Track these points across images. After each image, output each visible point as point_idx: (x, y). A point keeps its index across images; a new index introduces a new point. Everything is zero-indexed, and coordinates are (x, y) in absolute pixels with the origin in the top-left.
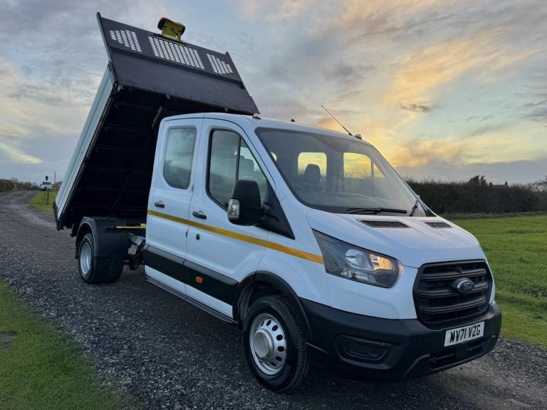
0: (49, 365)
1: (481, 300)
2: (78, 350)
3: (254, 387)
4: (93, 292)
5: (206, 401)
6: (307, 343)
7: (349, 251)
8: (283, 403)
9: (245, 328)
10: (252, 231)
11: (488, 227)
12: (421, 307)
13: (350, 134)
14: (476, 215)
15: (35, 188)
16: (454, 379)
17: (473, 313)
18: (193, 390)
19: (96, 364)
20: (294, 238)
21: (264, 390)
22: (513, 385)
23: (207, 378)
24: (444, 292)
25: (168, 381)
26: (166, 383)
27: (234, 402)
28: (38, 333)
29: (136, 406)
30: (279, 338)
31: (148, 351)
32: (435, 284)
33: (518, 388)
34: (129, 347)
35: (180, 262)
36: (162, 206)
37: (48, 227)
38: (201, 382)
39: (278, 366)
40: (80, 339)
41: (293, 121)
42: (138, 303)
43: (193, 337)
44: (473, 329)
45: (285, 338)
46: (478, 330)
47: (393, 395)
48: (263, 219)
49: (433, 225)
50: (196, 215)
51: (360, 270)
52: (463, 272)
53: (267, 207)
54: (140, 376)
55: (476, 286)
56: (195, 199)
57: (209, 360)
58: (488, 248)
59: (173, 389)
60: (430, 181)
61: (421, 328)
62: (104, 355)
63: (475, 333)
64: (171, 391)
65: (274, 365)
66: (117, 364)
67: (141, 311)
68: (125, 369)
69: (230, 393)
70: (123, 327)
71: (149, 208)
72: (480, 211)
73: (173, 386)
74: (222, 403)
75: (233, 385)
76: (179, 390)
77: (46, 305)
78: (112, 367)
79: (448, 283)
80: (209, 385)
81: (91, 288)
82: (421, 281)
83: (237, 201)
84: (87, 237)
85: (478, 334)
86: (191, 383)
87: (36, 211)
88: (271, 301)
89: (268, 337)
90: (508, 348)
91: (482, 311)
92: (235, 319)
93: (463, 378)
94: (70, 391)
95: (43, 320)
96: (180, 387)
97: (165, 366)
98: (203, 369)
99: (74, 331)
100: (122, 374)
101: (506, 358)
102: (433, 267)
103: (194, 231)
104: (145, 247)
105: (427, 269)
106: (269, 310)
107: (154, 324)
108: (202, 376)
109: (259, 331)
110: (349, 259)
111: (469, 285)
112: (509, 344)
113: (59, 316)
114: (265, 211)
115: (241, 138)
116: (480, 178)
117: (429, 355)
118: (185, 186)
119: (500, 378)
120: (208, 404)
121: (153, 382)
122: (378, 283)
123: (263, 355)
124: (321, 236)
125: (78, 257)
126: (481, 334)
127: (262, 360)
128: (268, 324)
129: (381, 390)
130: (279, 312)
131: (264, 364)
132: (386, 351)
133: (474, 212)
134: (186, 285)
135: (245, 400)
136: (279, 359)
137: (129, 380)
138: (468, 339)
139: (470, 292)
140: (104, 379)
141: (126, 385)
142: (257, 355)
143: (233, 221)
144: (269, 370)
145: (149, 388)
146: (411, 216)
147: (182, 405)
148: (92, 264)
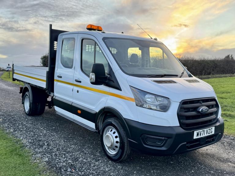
0: (10, 153)
1: (213, 116)
2: (23, 146)
3: (106, 160)
4: (31, 119)
5: (83, 167)
6: (128, 139)
7: (147, 95)
8: (118, 167)
9: (101, 133)
10: (102, 87)
11: (232, 81)
12: (181, 121)
13: (151, 38)
14: (227, 75)
15: (3, 70)
16: (202, 154)
17: (209, 123)
18: (77, 162)
19: (32, 153)
20: (121, 90)
21: (110, 162)
22: (231, 157)
23: (84, 157)
24: (193, 113)
25: (65, 159)
26: (64, 160)
27: (96, 167)
28: (5, 139)
29: (50, 170)
30: (116, 137)
31: (57, 146)
32: (188, 110)
33: (233, 158)
34: (47, 145)
35: (70, 103)
36: (61, 77)
37: (9, 89)
38: (80, 159)
39: (116, 151)
40: (24, 141)
41: (123, 33)
42: (52, 124)
43: (78, 139)
44: (209, 130)
45: (119, 137)
46: (212, 131)
47: (172, 162)
48: (107, 81)
49: (189, 81)
50: (77, 81)
51: (152, 104)
52: (203, 104)
53: (108, 76)
54: (52, 157)
55: (209, 110)
56: (76, 73)
57: (85, 149)
58: (230, 91)
59: (68, 162)
60: (203, 59)
61: (182, 130)
62: (36, 148)
63: (210, 132)
64: (66, 163)
65: (115, 150)
66: (41, 152)
67: (54, 128)
68: (45, 154)
69: (94, 163)
70: (45, 135)
71: (55, 78)
72: (229, 73)
73: (67, 161)
74: (90, 168)
75: (96, 160)
76: (70, 163)
77: (8, 126)
78: (39, 153)
79: (195, 109)
80: (84, 160)
81: (30, 118)
82: (181, 108)
83: (94, 74)
84: (27, 93)
85: (211, 133)
86: (76, 159)
87: (4, 82)
88: (112, 120)
89: (111, 137)
90: (232, 140)
91: (214, 122)
92: (96, 130)
93: (207, 154)
94: (20, 165)
95: (7, 133)
96: (71, 161)
97: (64, 152)
98: (82, 153)
99: (22, 138)
100: (44, 156)
101: (230, 144)
102: (187, 101)
103: (76, 88)
104: (54, 97)
105: (184, 102)
106: (111, 124)
107: (60, 134)
108: (81, 156)
109: (107, 134)
110: (147, 99)
111: (205, 110)
112: (233, 138)
113: (15, 131)
114: (108, 78)
115: (96, 43)
116: (230, 56)
117: (186, 143)
118: (71, 67)
119: (225, 154)
120: (83, 169)
121: (58, 160)
122: (160, 110)
123: (109, 145)
124: (133, 89)
125: (23, 103)
126: (213, 133)
127: (109, 148)
128: (111, 131)
129: (166, 160)
130: (116, 125)
131: (110, 149)
132: (165, 141)
133: (226, 74)
134: (74, 115)
135: (101, 166)
136: (116, 147)
137: (47, 159)
138: (206, 135)
139: (206, 113)
140: (35, 159)
141: (46, 161)
142: (107, 146)
143: (92, 83)
144: (112, 153)
145: (56, 162)
146: (180, 77)
147: (71, 169)
148: (30, 106)
